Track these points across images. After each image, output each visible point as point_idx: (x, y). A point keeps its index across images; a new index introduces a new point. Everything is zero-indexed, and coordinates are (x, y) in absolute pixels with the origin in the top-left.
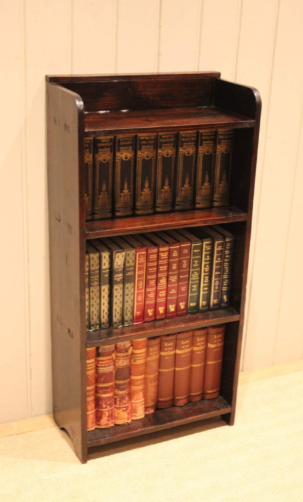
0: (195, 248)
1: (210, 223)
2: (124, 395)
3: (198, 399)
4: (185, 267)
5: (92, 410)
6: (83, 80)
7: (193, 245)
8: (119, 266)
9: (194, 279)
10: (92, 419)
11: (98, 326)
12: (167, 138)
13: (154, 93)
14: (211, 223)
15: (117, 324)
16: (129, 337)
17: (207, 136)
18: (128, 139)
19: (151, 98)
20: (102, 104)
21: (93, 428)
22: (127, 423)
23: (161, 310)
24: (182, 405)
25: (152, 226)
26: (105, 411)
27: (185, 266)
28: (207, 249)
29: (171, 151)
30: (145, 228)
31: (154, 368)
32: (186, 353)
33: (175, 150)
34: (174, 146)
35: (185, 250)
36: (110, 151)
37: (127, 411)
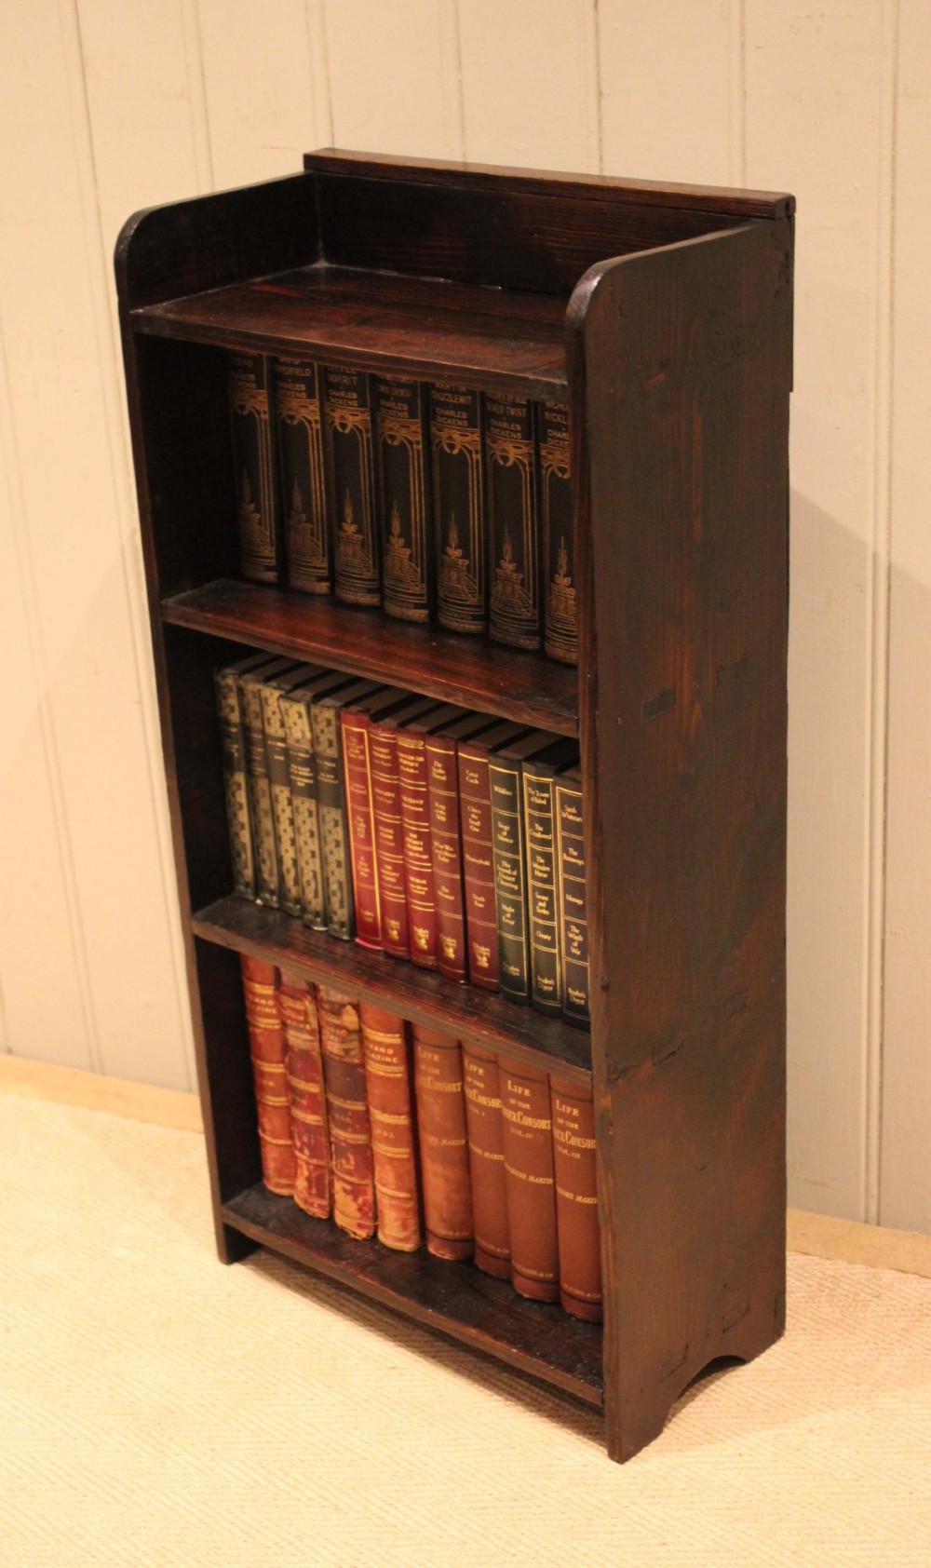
0: (501, 780)
1: (460, 699)
2: (344, 1145)
3: (578, 1311)
4: (477, 830)
5: (274, 1135)
7: (491, 766)
8: (300, 741)
9: (503, 883)
10: (275, 1160)
11: (275, 898)
12: (447, 391)
13: (564, 242)
15: (311, 917)
17: (560, 411)
19: (559, 260)
20: (432, 255)
21: (283, 1191)
22: (354, 1233)
23: (422, 938)
24: (526, 1296)
26: (302, 1160)
27: (475, 825)
28: (533, 799)
29: (462, 435)
31: (438, 1119)
32: (526, 1129)
33: (476, 437)
34: (472, 424)
35: (472, 774)
36: (304, 395)
37: (355, 1199)
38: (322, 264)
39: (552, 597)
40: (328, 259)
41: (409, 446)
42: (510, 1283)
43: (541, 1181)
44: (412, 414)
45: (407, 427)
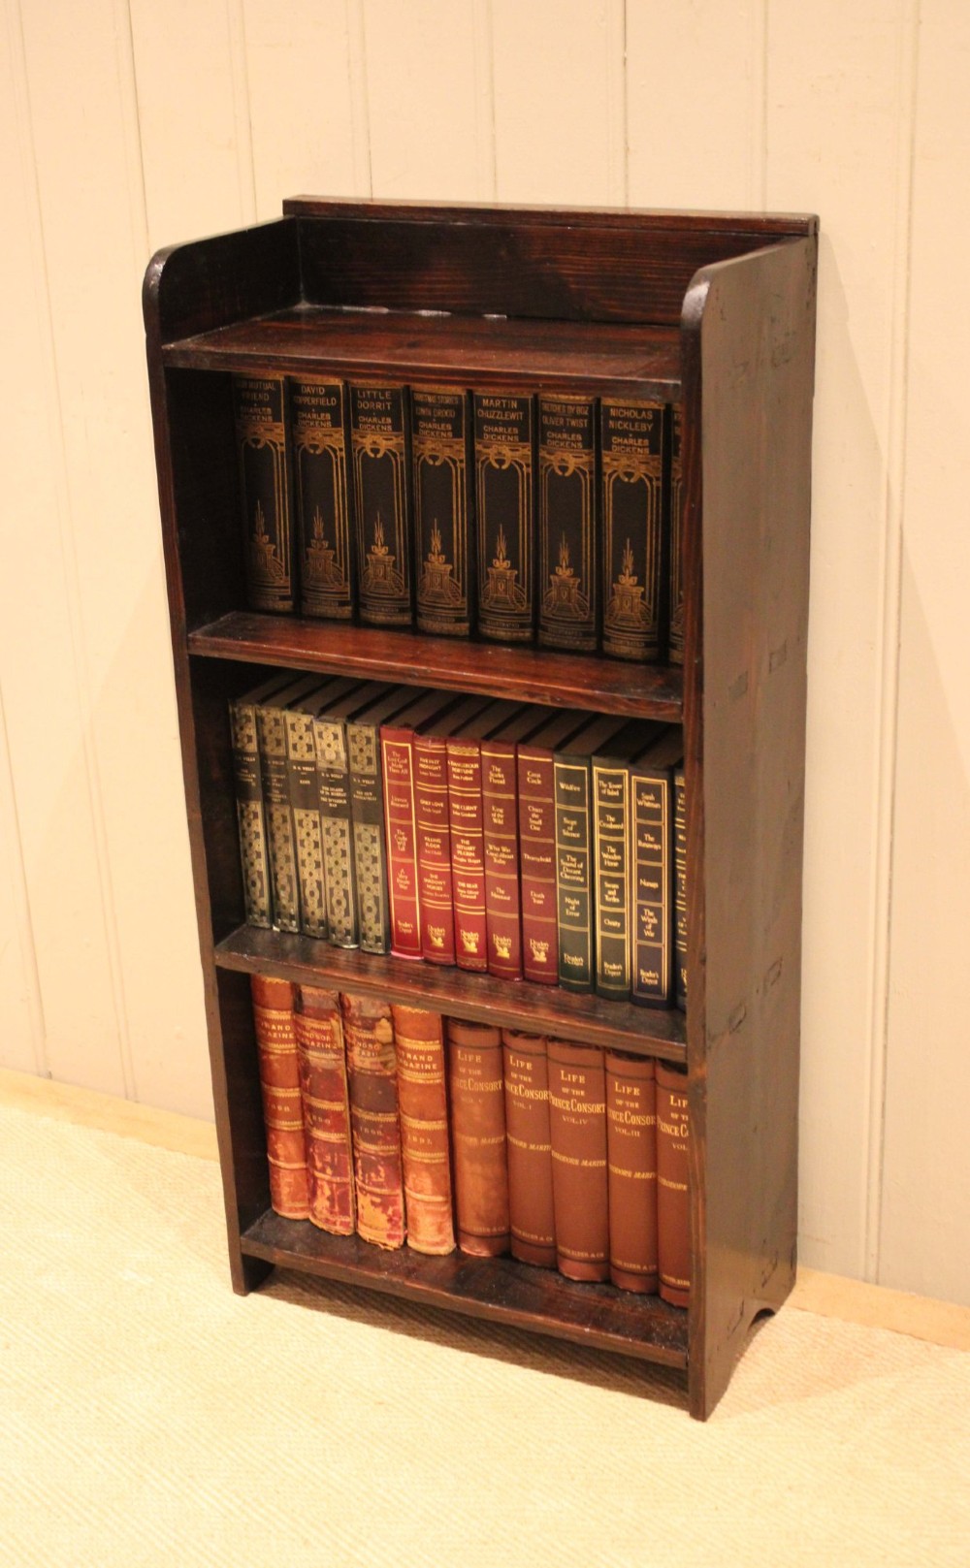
0: (569, 777)
2: (373, 1158)
3: (633, 1285)
4: (538, 829)
5: (288, 1160)
6: (371, 215)
7: (556, 765)
8: (331, 763)
9: (567, 877)
10: (289, 1185)
11: (294, 923)
12: (497, 409)
13: (579, 270)
14: (553, 699)
15: (339, 936)
16: (327, 979)
17: (625, 419)
18: (377, 395)
19: (573, 286)
20: (430, 290)
21: (299, 1216)
22: (385, 1245)
23: (471, 942)
24: (575, 1278)
25: (367, 663)
26: (323, 1180)
27: (536, 824)
28: (604, 792)
29: (512, 450)
30: (345, 663)
31: (478, 1119)
32: (580, 1115)
33: (528, 452)
34: (523, 438)
35: (534, 775)
36: (329, 424)
37: (385, 1211)
38: (304, 306)
39: (616, 597)
40: (311, 300)
41: (452, 465)
42: (555, 1269)
43: (594, 1164)
44: (457, 434)
45: (451, 447)
